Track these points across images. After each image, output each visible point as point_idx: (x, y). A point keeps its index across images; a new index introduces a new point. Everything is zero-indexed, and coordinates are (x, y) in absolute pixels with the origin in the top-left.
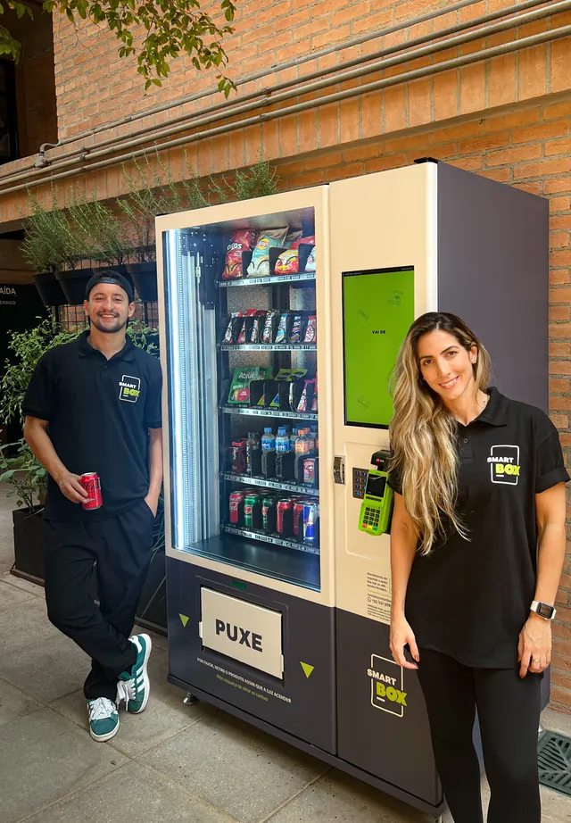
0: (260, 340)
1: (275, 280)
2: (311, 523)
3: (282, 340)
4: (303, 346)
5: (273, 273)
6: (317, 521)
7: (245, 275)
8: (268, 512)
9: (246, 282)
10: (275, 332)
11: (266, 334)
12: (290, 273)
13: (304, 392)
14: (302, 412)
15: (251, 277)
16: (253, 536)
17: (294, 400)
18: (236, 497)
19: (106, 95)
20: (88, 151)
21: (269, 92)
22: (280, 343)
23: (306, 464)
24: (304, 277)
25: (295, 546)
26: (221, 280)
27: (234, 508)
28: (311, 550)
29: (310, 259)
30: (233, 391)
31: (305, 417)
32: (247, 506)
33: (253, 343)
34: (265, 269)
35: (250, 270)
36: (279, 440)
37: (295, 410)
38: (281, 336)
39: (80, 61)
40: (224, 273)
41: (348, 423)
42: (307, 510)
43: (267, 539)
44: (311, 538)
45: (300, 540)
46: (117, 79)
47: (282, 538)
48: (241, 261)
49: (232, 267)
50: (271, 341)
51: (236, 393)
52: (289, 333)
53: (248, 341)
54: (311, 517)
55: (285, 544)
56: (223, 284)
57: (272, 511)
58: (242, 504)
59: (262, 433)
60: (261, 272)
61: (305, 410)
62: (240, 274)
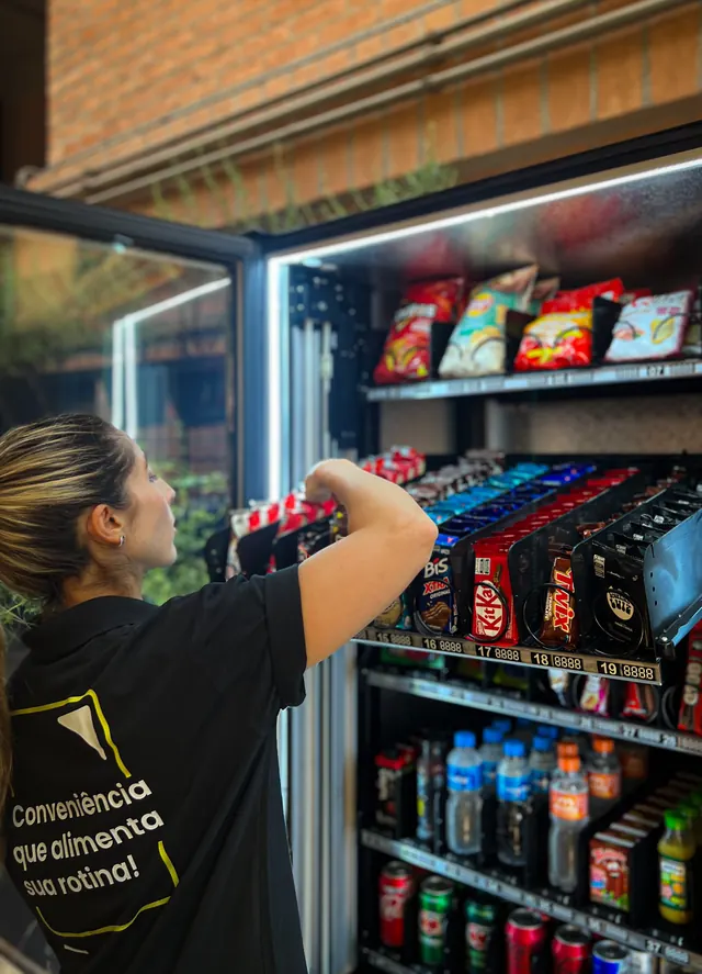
1: (516, 383)
5: (514, 367)
7: (435, 376)
9: (437, 390)
12: (561, 364)
15: (451, 377)
19: (130, 86)
20: (94, 173)
21: (436, 39)
24: (603, 375)
26: (373, 384)
29: (619, 329)
34: (492, 357)
35: (449, 363)
39: (89, 37)
40: (380, 369)
46: (148, 58)
49: (402, 355)
56: (376, 394)
59: (449, 747)
60: (477, 366)
61: (602, 708)
62: (422, 371)
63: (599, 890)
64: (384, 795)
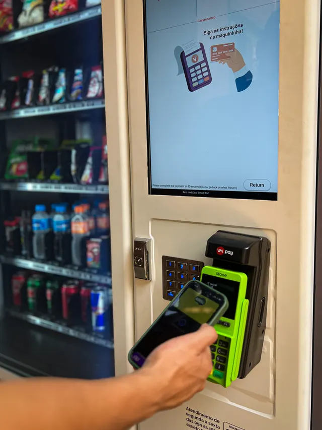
0: (36, 102)
1: (50, 26)
2: (101, 311)
3: (61, 99)
4: (86, 103)
5: (48, 17)
6: (109, 308)
7: (17, 27)
8: (53, 296)
9: (19, 35)
10: (52, 90)
11: (43, 95)
12: (68, 12)
13: (90, 160)
14: (87, 184)
15: (23, 27)
16: (38, 321)
17: (77, 170)
18: (19, 279)
22: (58, 102)
23: (90, 246)
24: (85, 15)
25: (83, 336)
27: (16, 291)
28: (102, 342)
30: (11, 166)
31: (91, 191)
32: (30, 290)
33: (29, 106)
34: (38, 15)
35: (22, 19)
36: (58, 218)
37: (79, 182)
38: (59, 94)
41: (153, 191)
42: (97, 297)
43: (53, 326)
44: (101, 328)
45: (89, 330)
47: (70, 326)
48: (11, 13)
49: (2, 20)
50: (48, 101)
51: (14, 168)
52: (69, 89)
53: (23, 105)
54: (101, 304)
55: (72, 332)
57: (57, 294)
58: (24, 287)
59: (33, 212)
60: (33, 20)
61: (90, 181)
62: (11, 27)
63: (91, 261)
64: (8, 239)
